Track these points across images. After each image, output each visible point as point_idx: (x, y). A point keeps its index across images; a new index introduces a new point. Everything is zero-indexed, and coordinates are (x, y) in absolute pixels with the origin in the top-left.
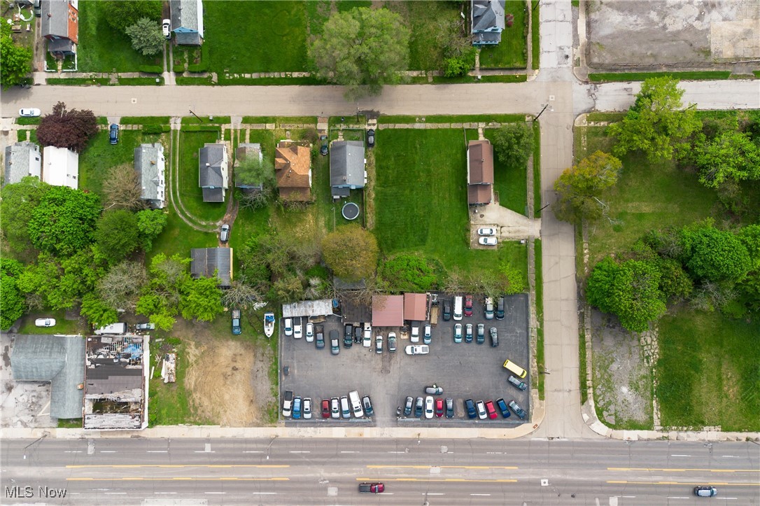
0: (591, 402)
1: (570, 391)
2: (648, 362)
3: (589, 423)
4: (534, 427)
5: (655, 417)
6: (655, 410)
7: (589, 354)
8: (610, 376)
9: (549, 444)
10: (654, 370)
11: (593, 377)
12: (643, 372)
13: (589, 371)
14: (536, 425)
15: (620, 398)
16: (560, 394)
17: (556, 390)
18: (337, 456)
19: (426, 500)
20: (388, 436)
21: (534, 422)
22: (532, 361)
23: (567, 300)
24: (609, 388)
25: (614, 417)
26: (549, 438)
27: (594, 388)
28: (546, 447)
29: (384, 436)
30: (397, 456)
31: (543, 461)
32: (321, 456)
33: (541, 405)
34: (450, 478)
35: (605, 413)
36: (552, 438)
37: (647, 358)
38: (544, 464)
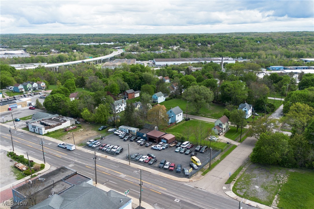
0: (232, 185)
1: (221, 178)
2: (278, 182)
3: (226, 190)
4: (190, 181)
5: (274, 201)
6: (275, 199)
7: (241, 173)
8: (250, 181)
9: (193, 189)
10: (281, 186)
11: (239, 178)
12: (273, 184)
13: (238, 177)
14: (192, 181)
15: (252, 188)
16: (215, 178)
17: (213, 176)
18: (88, 159)
19: (106, 182)
20: (116, 161)
21: (191, 179)
22: (208, 165)
23: (240, 159)
24: (247, 184)
25: (243, 193)
26: (195, 187)
27: (237, 182)
28: (191, 189)
29: (115, 160)
30: (112, 166)
31: (184, 193)
32: (83, 157)
33: (200, 176)
34: (127, 180)
35: (238, 191)
36: (197, 188)
37: (278, 181)
38: (184, 194)
